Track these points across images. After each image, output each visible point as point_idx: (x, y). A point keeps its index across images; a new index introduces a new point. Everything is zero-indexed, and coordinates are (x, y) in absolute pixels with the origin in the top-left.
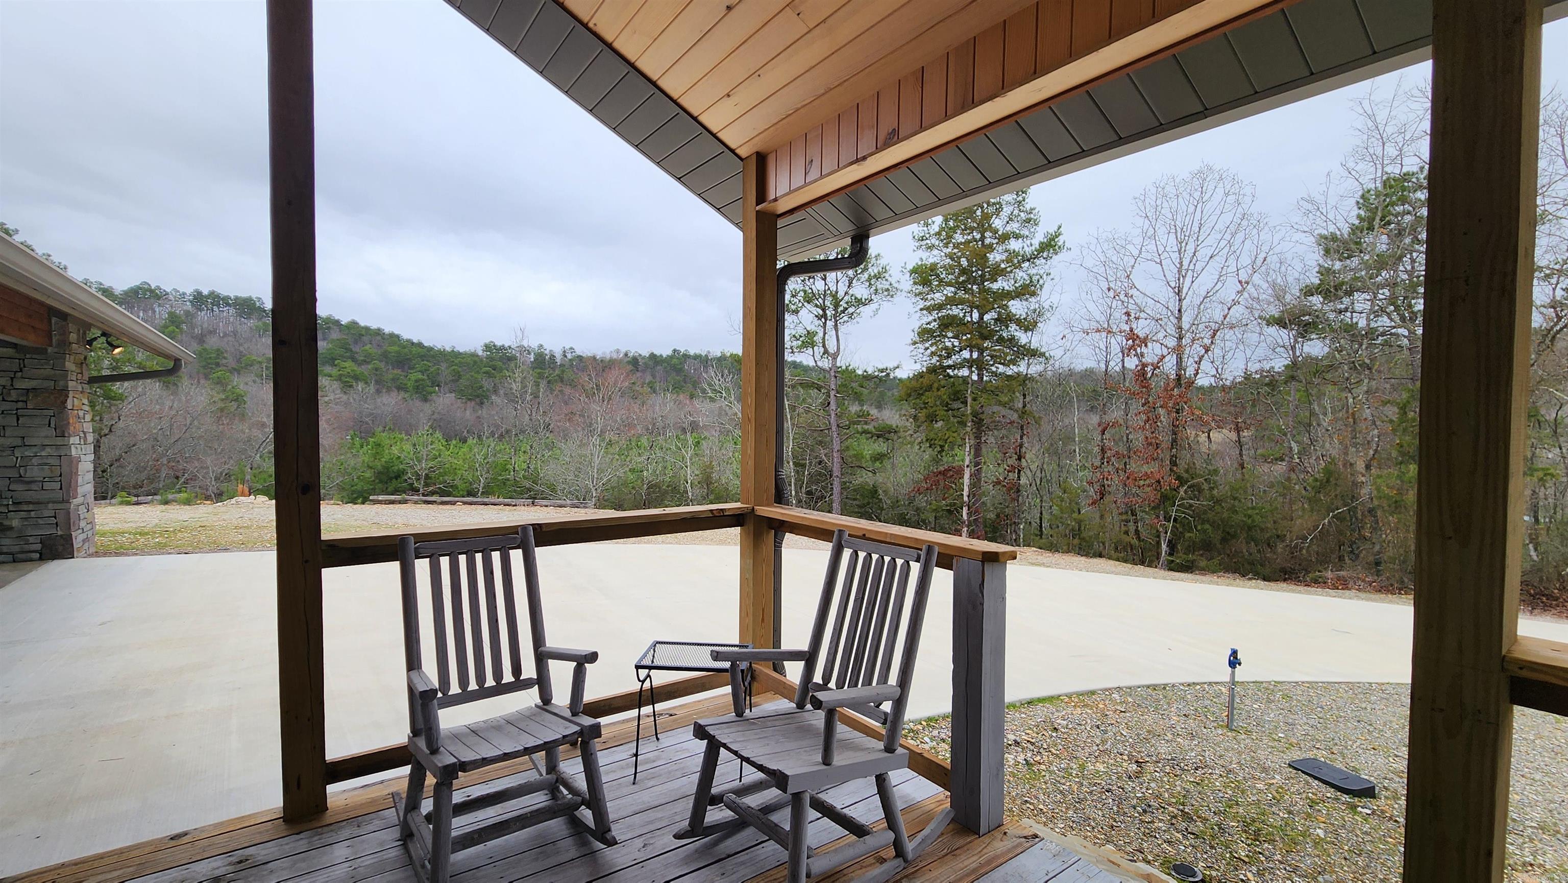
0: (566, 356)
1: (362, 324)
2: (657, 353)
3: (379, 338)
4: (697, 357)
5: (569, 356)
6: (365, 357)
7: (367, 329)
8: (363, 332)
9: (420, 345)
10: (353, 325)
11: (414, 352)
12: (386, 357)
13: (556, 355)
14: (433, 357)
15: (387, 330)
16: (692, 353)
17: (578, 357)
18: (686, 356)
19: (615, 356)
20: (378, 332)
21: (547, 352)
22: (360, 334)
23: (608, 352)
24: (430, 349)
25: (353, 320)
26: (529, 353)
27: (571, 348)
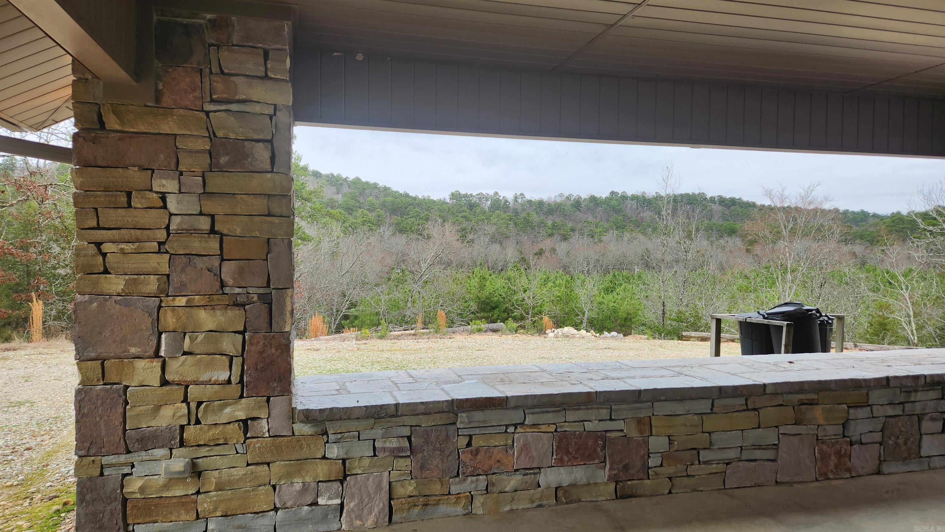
0: (517, 201)
1: (364, 180)
2: (597, 195)
3: (377, 191)
4: (634, 198)
5: (519, 201)
6: (370, 206)
7: (367, 183)
8: (366, 187)
9: (407, 195)
10: (357, 181)
11: (404, 202)
12: (384, 206)
13: (509, 200)
14: (418, 205)
15: (381, 184)
16: (629, 194)
17: (528, 202)
18: (624, 198)
19: (559, 200)
20: (375, 186)
21: (501, 198)
22: (363, 188)
23: (553, 197)
24: (415, 199)
25: (357, 177)
26: (487, 200)
27: (522, 194)
